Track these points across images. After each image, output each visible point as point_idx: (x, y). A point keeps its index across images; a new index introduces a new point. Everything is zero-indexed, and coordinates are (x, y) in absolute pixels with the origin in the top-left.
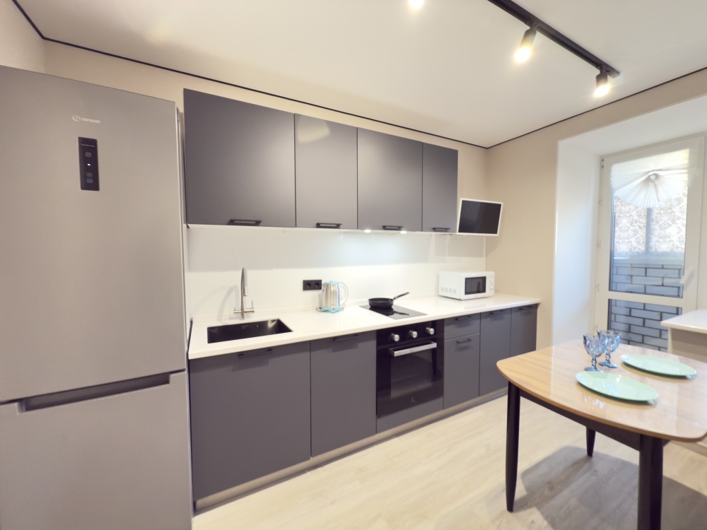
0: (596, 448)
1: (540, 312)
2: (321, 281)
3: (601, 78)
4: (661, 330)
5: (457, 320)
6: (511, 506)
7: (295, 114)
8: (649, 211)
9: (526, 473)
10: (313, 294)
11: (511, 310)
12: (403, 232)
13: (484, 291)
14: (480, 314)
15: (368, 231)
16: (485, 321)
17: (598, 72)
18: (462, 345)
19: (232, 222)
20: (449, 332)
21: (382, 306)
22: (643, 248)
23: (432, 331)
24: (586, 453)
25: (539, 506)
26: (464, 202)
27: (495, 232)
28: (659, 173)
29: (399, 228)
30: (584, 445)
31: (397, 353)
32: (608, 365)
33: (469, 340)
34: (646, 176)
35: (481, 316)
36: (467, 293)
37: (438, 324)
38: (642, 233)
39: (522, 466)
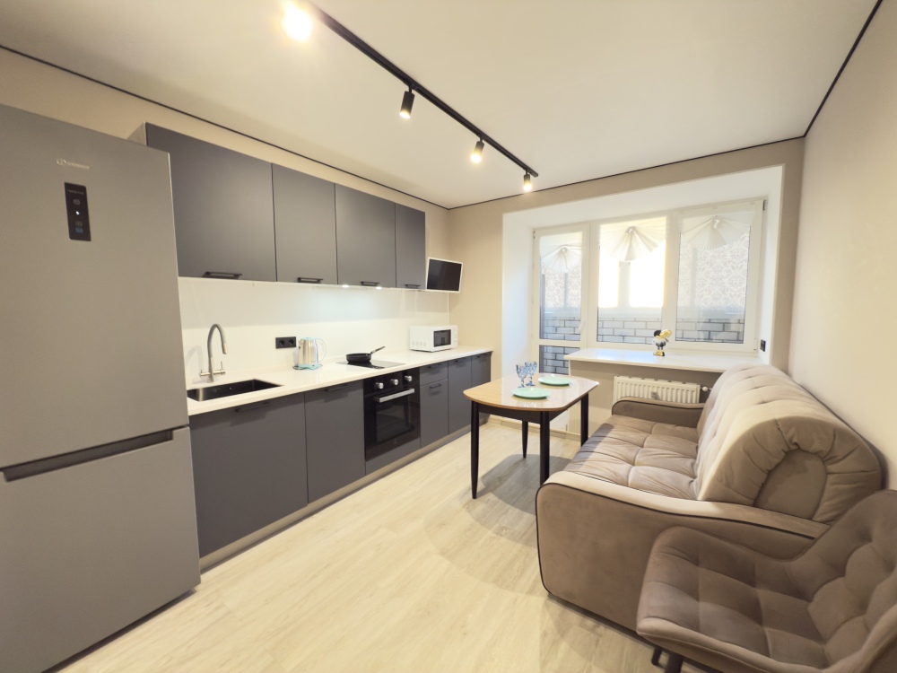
0: (528, 453)
1: (493, 358)
2: (295, 338)
3: (527, 177)
4: (564, 361)
5: (429, 368)
6: (475, 496)
7: (272, 164)
8: (566, 275)
9: (484, 477)
10: (287, 352)
11: (471, 358)
12: (379, 288)
13: (449, 343)
14: (448, 362)
15: (346, 286)
16: (453, 368)
17: (524, 172)
18: (434, 390)
19: (208, 275)
20: (423, 378)
21: (360, 360)
22: (563, 304)
23: (410, 378)
24: (522, 456)
25: (492, 491)
26: (431, 260)
27: (458, 290)
28: (568, 248)
29: (375, 284)
30: (521, 453)
31: (382, 400)
32: (531, 384)
33: (440, 385)
34: (559, 250)
35: (448, 363)
36: (435, 345)
37: (415, 372)
38: (562, 292)
39: (481, 474)
